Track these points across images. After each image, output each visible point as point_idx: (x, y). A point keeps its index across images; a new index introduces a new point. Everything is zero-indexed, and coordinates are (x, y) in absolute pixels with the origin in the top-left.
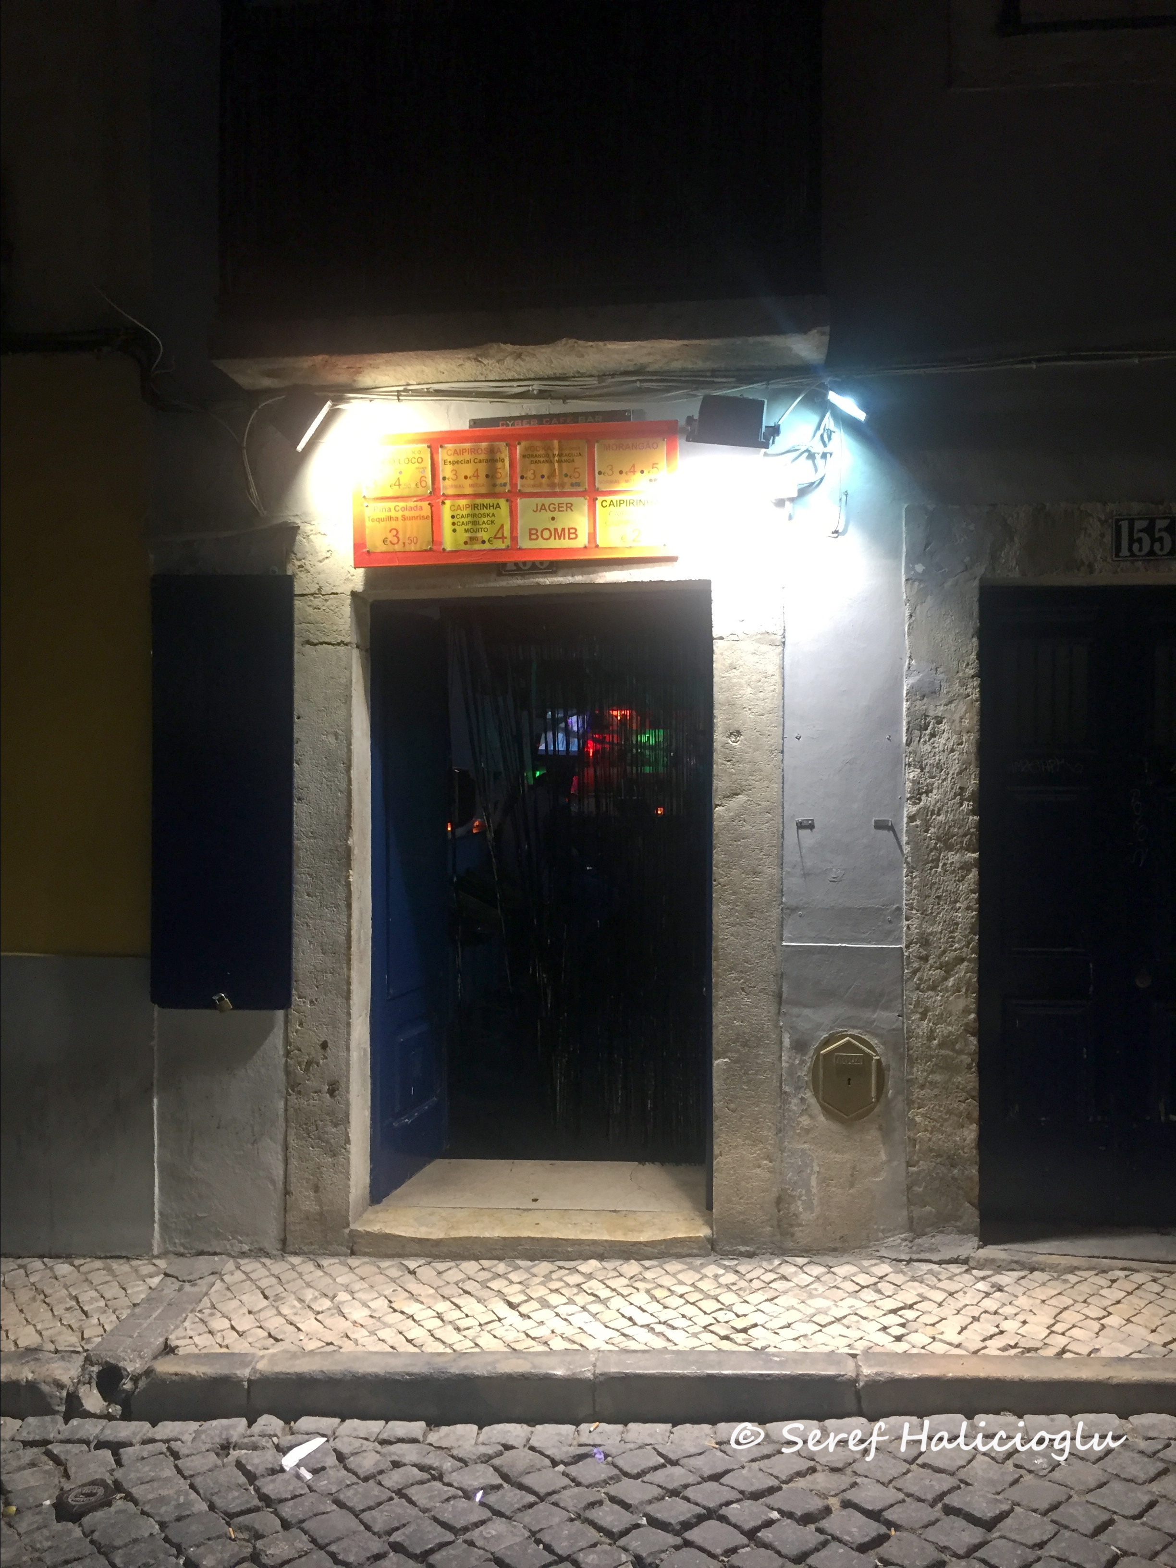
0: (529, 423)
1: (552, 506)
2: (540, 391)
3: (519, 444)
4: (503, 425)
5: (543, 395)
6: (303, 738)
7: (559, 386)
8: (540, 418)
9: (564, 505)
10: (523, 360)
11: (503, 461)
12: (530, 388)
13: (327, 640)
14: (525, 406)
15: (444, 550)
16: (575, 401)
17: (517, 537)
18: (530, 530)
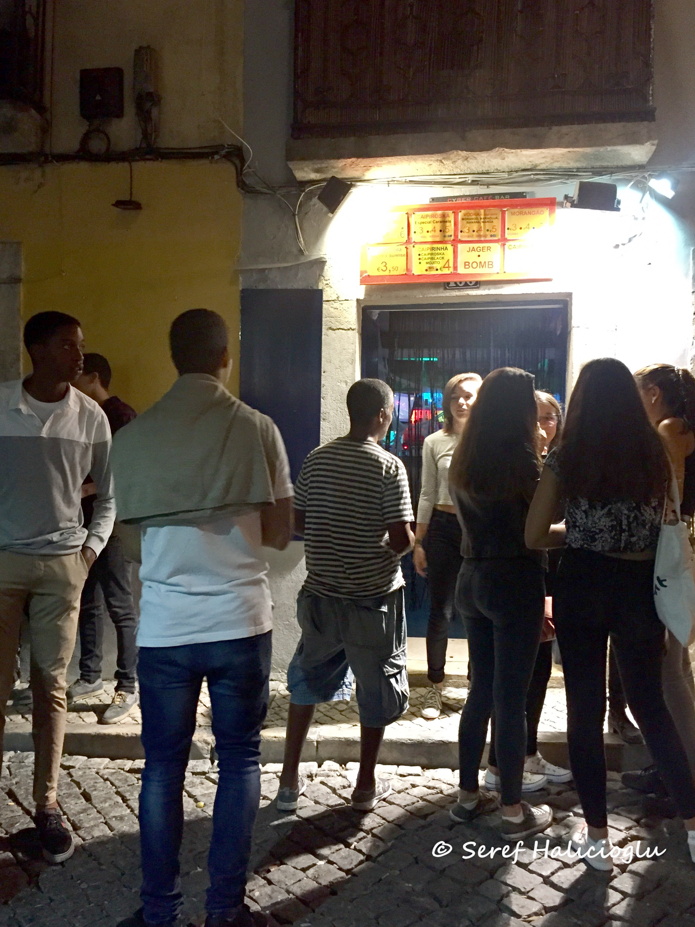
0: (466, 200)
1: (479, 249)
2: (473, 181)
3: (460, 212)
4: (450, 201)
5: (474, 183)
6: (326, 384)
7: (484, 178)
8: (472, 197)
9: (486, 248)
10: (468, 161)
11: (450, 222)
12: (467, 179)
13: (342, 327)
14: (463, 189)
15: (413, 274)
16: (494, 186)
17: (457, 267)
18: (465, 263)
